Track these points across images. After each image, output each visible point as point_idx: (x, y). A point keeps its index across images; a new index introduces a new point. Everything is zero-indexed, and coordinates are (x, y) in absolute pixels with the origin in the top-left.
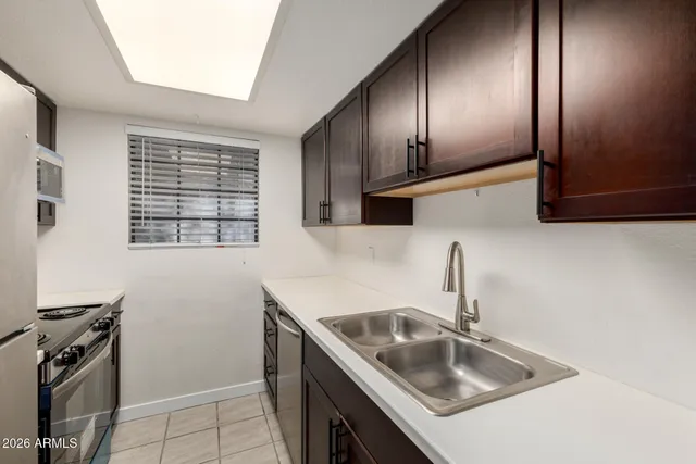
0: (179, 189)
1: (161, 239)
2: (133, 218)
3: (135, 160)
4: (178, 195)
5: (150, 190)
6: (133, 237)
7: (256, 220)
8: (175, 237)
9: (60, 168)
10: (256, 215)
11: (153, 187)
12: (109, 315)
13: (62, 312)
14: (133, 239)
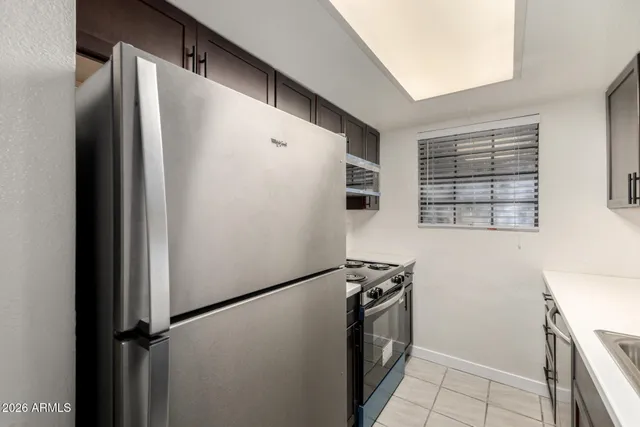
0: (456, 177)
1: (440, 220)
2: (422, 204)
3: (422, 159)
4: (455, 182)
5: (432, 181)
6: (422, 219)
7: (536, 203)
8: (452, 220)
9: (378, 174)
10: (536, 197)
11: (436, 178)
12: (402, 273)
13: (378, 266)
14: (422, 220)
